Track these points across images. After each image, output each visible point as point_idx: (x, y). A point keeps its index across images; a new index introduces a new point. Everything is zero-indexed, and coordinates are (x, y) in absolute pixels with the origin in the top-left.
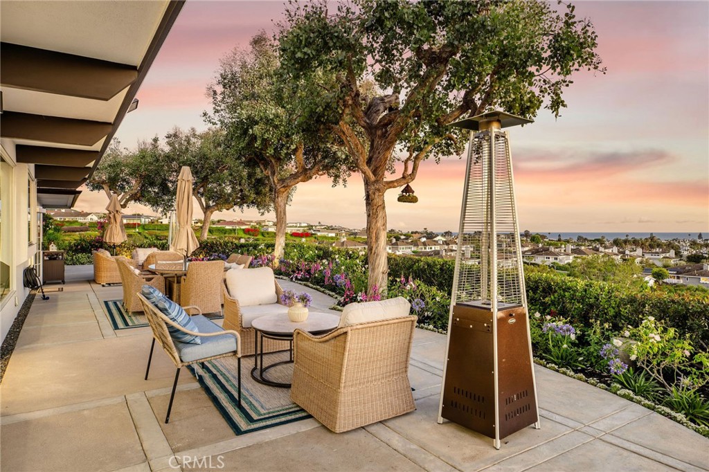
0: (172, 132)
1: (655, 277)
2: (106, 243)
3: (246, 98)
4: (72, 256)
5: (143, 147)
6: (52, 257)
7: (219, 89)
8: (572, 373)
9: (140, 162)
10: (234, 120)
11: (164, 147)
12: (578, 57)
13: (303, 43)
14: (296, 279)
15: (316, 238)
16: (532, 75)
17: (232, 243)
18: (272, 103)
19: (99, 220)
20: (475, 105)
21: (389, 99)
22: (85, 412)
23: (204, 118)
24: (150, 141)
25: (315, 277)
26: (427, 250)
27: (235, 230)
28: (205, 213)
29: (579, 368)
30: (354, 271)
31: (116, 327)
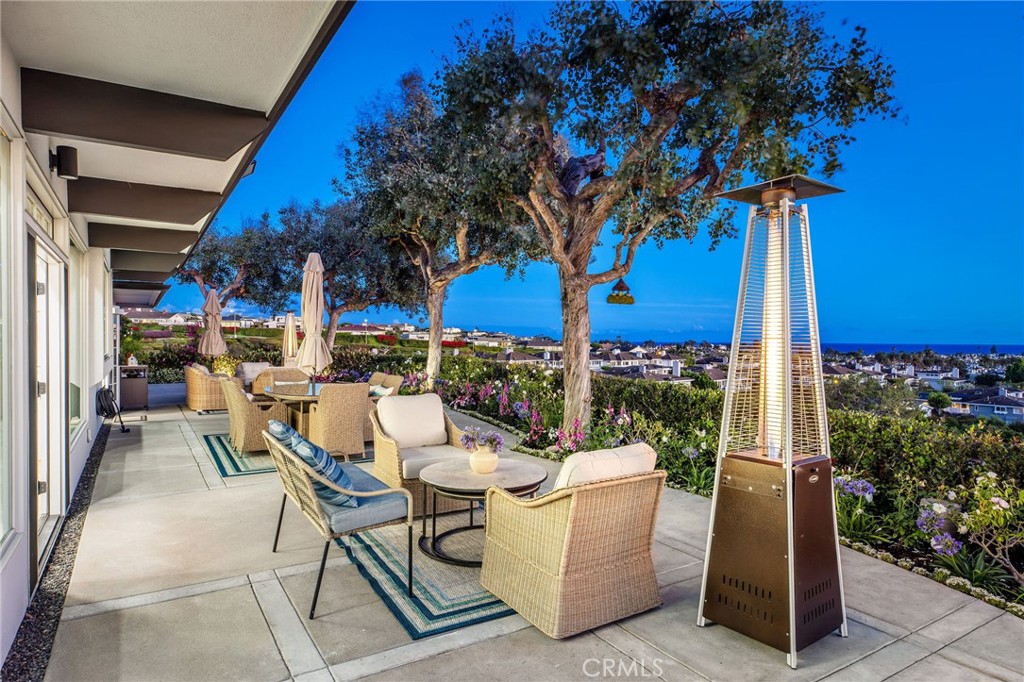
0: (287, 206)
1: (931, 405)
2: (201, 355)
3: (391, 159)
4: (155, 372)
5: (248, 226)
6: (132, 374)
7: (354, 147)
8: (873, 551)
9: (245, 246)
10: (373, 189)
11: (277, 226)
12: (868, 101)
13: (484, 81)
14: (459, 406)
15: (471, 348)
16: (799, 126)
17: (367, 355)
18: (426, 166)
19: (186, 323)
20: (716, 169)
21: (592, 161)
22: (197, 600)
23: (333, 187)
24: (258, 217)
25: (485, 404)
26: (622, 366)
27: (364, 337)
28: (331, 315)
29: (879, 542)
30: (540, 398)
31: (224, 474)
